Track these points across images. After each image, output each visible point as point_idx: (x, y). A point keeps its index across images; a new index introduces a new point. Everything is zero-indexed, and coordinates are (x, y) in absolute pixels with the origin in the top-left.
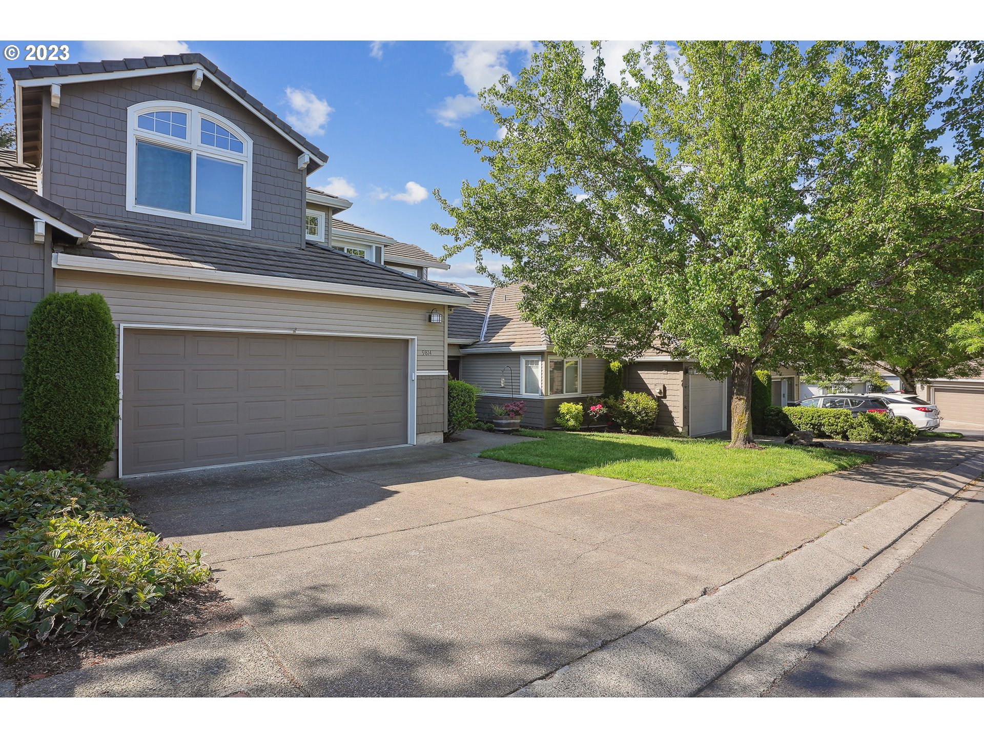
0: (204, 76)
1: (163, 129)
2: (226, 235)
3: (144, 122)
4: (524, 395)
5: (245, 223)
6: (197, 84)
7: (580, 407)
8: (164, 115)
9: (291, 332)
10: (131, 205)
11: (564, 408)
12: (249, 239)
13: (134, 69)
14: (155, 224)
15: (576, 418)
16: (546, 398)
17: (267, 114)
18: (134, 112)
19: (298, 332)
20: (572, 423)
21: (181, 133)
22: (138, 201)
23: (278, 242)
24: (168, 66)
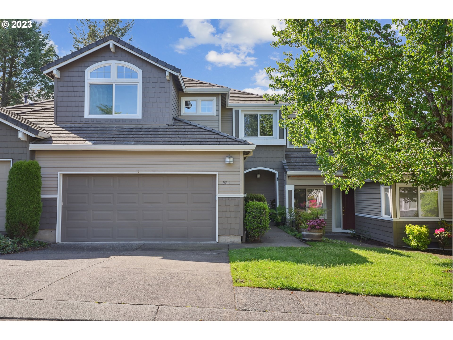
0: (114, 45)
1: (100, 76)
2: (129, 123)
3: (92, 75)
4: (384, 216)
5: (138, 115)
6: (113, 50)
7: (424, 229)
8: (100, 69)
9: (137, 173)
10: (87, 116)
11: (408, 229)
12: (141, 123)
13: (84, 52)
14: (96, 123)
15: (418, 238)
16: (394, 220)
17: (145, 54)
18: (88, 71)
19: (140, 173)
20: (414, 243)
21: (108, 76)
22: (90, 113)
23: (157, 123)
24: (97, 46)
